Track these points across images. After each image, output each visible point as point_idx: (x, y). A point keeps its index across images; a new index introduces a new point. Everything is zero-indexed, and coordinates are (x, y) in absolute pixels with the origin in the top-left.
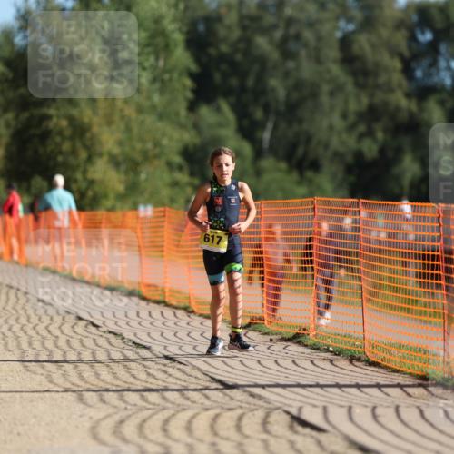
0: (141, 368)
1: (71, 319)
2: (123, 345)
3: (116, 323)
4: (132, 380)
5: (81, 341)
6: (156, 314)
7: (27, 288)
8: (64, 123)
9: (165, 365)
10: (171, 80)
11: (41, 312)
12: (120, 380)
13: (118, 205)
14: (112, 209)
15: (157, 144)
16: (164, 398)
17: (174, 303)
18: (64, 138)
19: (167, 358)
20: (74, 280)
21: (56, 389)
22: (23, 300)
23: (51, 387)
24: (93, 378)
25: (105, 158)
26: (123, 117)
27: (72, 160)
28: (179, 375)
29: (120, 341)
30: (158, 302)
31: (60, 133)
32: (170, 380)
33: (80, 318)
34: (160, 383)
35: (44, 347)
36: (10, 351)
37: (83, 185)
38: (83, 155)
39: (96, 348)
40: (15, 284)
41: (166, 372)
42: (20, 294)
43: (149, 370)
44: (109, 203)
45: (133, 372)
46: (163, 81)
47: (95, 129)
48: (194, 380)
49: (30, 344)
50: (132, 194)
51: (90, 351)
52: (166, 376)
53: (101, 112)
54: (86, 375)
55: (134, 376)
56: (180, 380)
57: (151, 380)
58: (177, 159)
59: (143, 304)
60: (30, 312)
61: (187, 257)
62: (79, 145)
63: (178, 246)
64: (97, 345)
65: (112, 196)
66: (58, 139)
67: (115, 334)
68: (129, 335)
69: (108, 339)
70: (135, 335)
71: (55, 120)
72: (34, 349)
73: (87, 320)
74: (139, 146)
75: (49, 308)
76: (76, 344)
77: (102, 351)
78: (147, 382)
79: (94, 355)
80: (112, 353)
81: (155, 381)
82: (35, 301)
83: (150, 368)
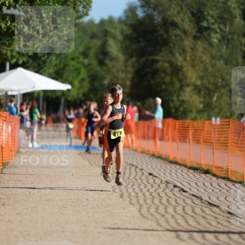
0: (213, 218)
1: (171, 186)
2: (201, 204)
3: (198, 190)
4: (208, 226)
5: (176, 200)
6: (223, 185)
7: (142, 166)
8: (167, 65)
9: (228, 218)
10: (232, 39)
11: (151, 181)
13: (199, 116)
14: (194, 119)
15: (223, 79)
17: (234, 179)
18: (166, 74)
19: (229, 213)
20: (171, 162)
21: (161, 229)
22: (140, 174)
23: (158, 228)
24: (184, 223)
25: (192, 87)
26: (202, 62)
27: (170, 88)
29: (199, 201)
30: (223, 178)
31: (164, 71)
32: (232, 227)
33: (175, 186)
34: (225, 228)
35: (153, 202)
36: (132, 204)
37: (177, 104)
38: (178, 85)
39: (184, 205)
40: (135, 163)
41: (229, 222)
42: (138, 170)
44: (193, 116)
45: (209, 221)
46: (228, 40)
49: (145, 201)
51: (181, 207)
52: (229, 224)
53: (188, 58)
54: (179, 221)
55: (209, 223)
57: (220, 226)
59: (214, 179)
60: (145, 181)
61: (241, 151)
62: (175, 79)
63: (237, 143)
64: (185, 203)
65: (194, 111)
66: (162, 75)
67: (197, 197)
68: (205, 198)
69: (192, 200)
70: (209, 198)
71: (161, 63)
72: (147, 204)
73: (179, 188)
75: (156, 178)
76: (172, 202)
77: (189, 207)
78: (217, 228)
79: (184, 209)
80: (195, 208)
81: (222, 227)
82: (147, 174)
83: (219, 219)
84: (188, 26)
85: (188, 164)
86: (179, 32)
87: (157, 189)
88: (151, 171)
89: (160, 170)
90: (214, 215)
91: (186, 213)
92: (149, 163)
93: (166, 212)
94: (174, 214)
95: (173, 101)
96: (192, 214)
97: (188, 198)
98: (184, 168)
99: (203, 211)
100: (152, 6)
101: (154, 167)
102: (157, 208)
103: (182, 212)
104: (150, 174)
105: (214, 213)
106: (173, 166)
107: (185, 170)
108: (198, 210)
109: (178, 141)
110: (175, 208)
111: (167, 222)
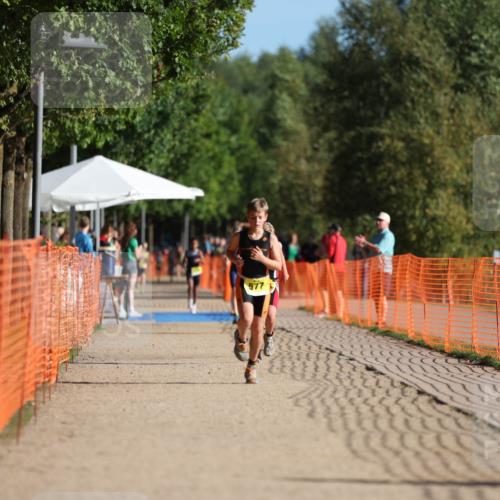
1: (411, 393)
2: (475, 428)
3: (467, 399)
5: (423, 421)
7: (352, 353)
8: (400, 145)
11: (371, 382)
13: (466, 248)
14: (457, 255)
18: (398, 163)
20: (411, 343)
22: (347, 368)
23: (386, 477)
25: (450, 190)
27: (407, 191)
29: (471, 422)
31: (394, 158)
33: (421, 392)
35: (376, 426)
36: (333, 431)
37: (422, 223)
39: (441, 430)
40: (336, 347)
47: (437, 153)
49: (359, 423)
51: (434, 434)
53: (445, 130)
54: (431, 464)
60: (358, 382)
62: (417, 173)
64: (442, 426)
65: (457, 237)
66: (390, 165)
67: (466, 414)
69: (456, 420)
71: (388, 141)
72: (363, 429)
73: (429, 395)
75: (380, 377)
76: (416, 424)
77: (450, 434)
79: (438, 439)
80: (462, 437)
82: (363, 369)
84: (442, 64)
85: (447, 347)
86: (424, 77)
87: (383, 399)
88: (371, 362)
89: (388, 360)
91: (444, 447)
92: (367, 347)
93: (403, 445)
94: (419, 449)
95: (413, 217)
96: (458, 449)
97: (448, 415)
98: (438, 354)
100: (368, 24)
101: (377, 354)
102: (384, 438)
103: (435, 443)
104: (369, 369)
106: (416, 351)
107: (441, 359)
108: (467, 441)
109: (424, 299)
110: (420, 438)
111: (406, 465)
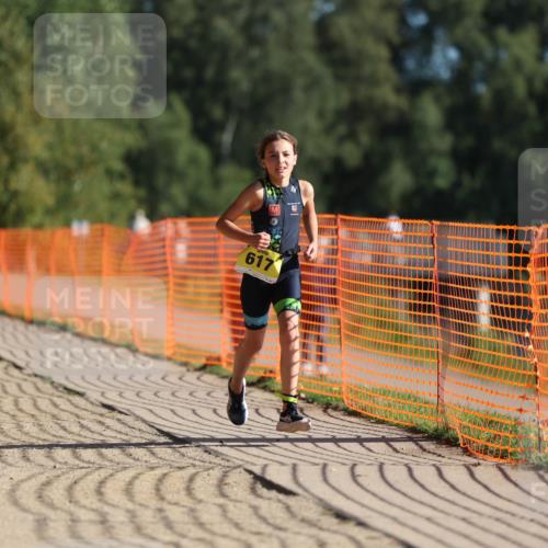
0: (73, 418)
2: (52, 390)
4: (62, 433)
5: (3, 387)
9: (102, 415)
12: (49, 433)
13: (47, 221)
14: (39, 227)
15: (94, 148)
16: (101, 455)
19: (105, 406)
24: (14, 431)
25: (31, 165)
28: (119, 427)
29: (48, 385)
30: (95, 340)
32: (108, 433)
34: (96, 436)
37: (4, 198)
38: (4, 161)
39: (19, 394)
41: (102, 424)
43: (82, 422)
44: (36, 218)
45: (64, 424)
47: (19, 130)
48: (137, 433)
50: (64, 207)
51: (12, 398)
52: (103, 428)
54: (6, 427)
55: (64, 428)
56: (120, 432)
57: (84, 433)
58: (118, 166)
59: (77, 341)
64: (22, 391)
65: (39, 210)
67: (42, 377)
68: (59, 379)
69: (35, 384)
70: (67, 378)
73: (8, 361)
74: (72, 150)
77: (26, 397)
78: (80, 435)
79: (16, 403)
80: (39, 400)
81: (90, 434)
83: (84, 419)
86: (4, 57)
90: (76, 411)
91: (21, 410)
96: (34, 412)
97: (25, 380)
99: (56, 405)
103: (14, 408)
105: (77, 407)
107: (21, 326)
108: (44, 404)
109: (4, 269)
